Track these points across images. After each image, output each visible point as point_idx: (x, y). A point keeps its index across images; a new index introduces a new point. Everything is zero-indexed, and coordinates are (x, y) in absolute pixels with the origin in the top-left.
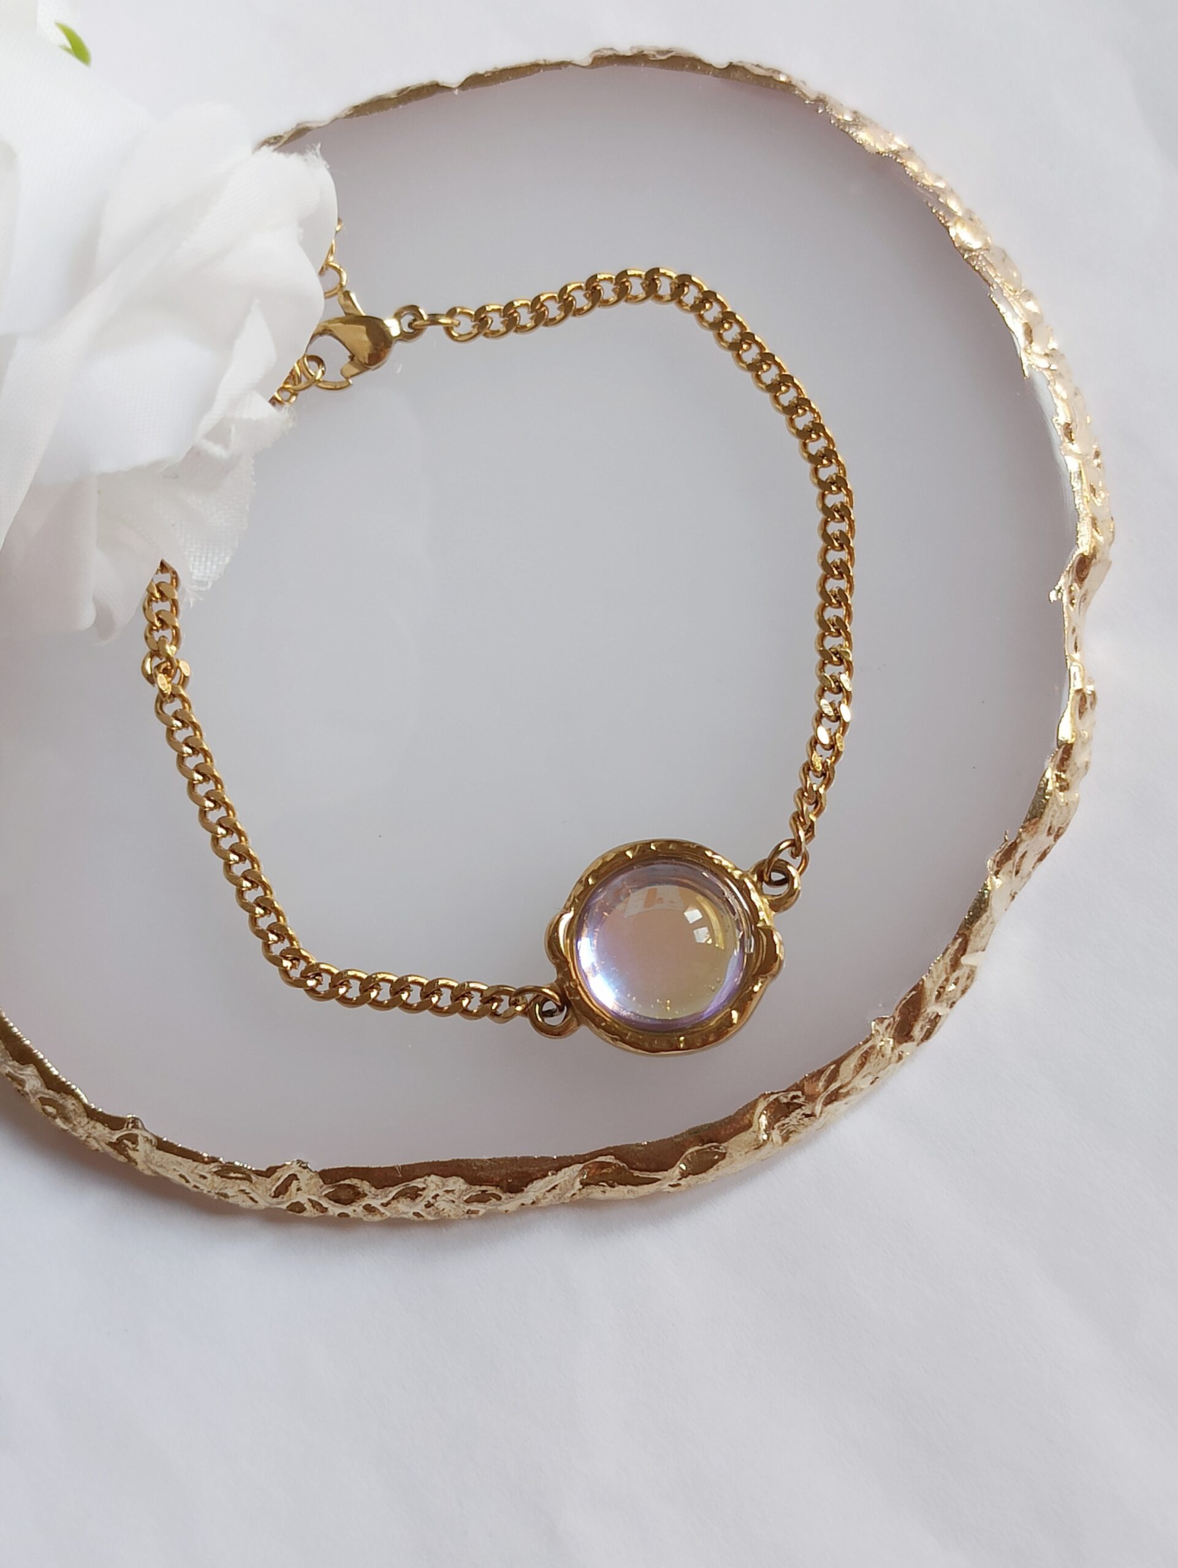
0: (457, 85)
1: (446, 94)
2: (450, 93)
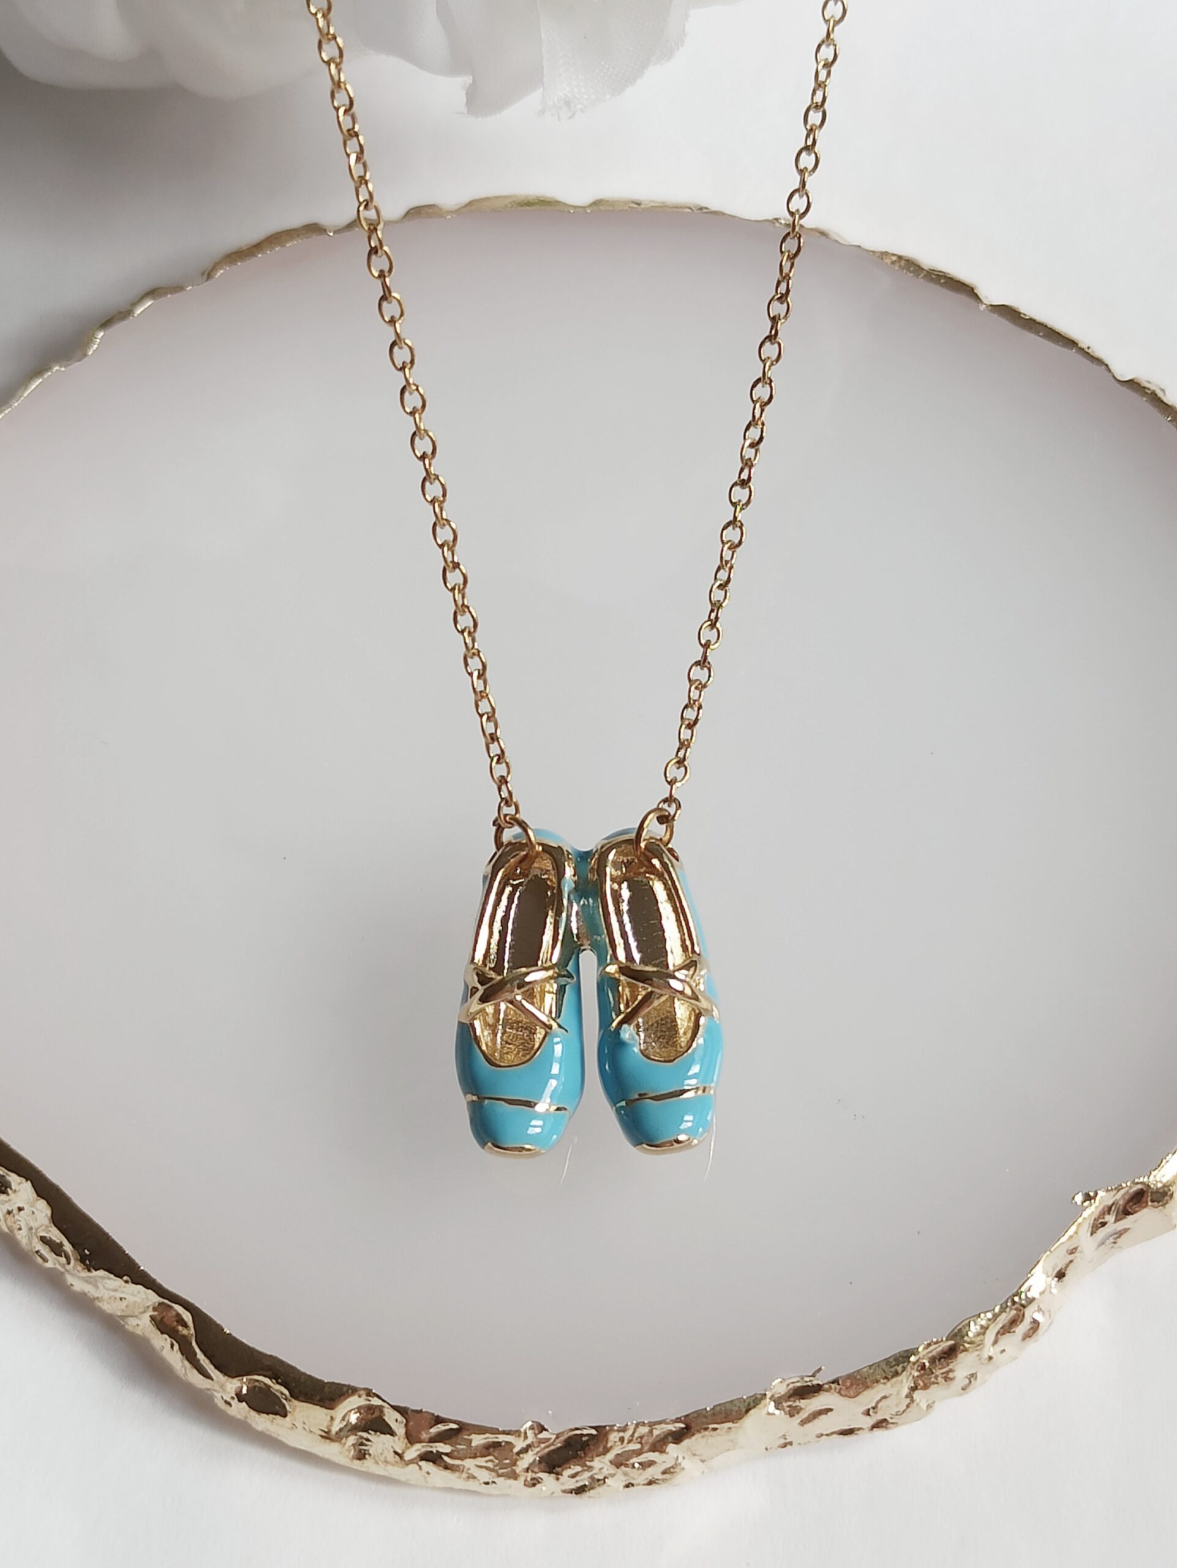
0: (988, 303)
1: (971, 302)
2: (976, 304)
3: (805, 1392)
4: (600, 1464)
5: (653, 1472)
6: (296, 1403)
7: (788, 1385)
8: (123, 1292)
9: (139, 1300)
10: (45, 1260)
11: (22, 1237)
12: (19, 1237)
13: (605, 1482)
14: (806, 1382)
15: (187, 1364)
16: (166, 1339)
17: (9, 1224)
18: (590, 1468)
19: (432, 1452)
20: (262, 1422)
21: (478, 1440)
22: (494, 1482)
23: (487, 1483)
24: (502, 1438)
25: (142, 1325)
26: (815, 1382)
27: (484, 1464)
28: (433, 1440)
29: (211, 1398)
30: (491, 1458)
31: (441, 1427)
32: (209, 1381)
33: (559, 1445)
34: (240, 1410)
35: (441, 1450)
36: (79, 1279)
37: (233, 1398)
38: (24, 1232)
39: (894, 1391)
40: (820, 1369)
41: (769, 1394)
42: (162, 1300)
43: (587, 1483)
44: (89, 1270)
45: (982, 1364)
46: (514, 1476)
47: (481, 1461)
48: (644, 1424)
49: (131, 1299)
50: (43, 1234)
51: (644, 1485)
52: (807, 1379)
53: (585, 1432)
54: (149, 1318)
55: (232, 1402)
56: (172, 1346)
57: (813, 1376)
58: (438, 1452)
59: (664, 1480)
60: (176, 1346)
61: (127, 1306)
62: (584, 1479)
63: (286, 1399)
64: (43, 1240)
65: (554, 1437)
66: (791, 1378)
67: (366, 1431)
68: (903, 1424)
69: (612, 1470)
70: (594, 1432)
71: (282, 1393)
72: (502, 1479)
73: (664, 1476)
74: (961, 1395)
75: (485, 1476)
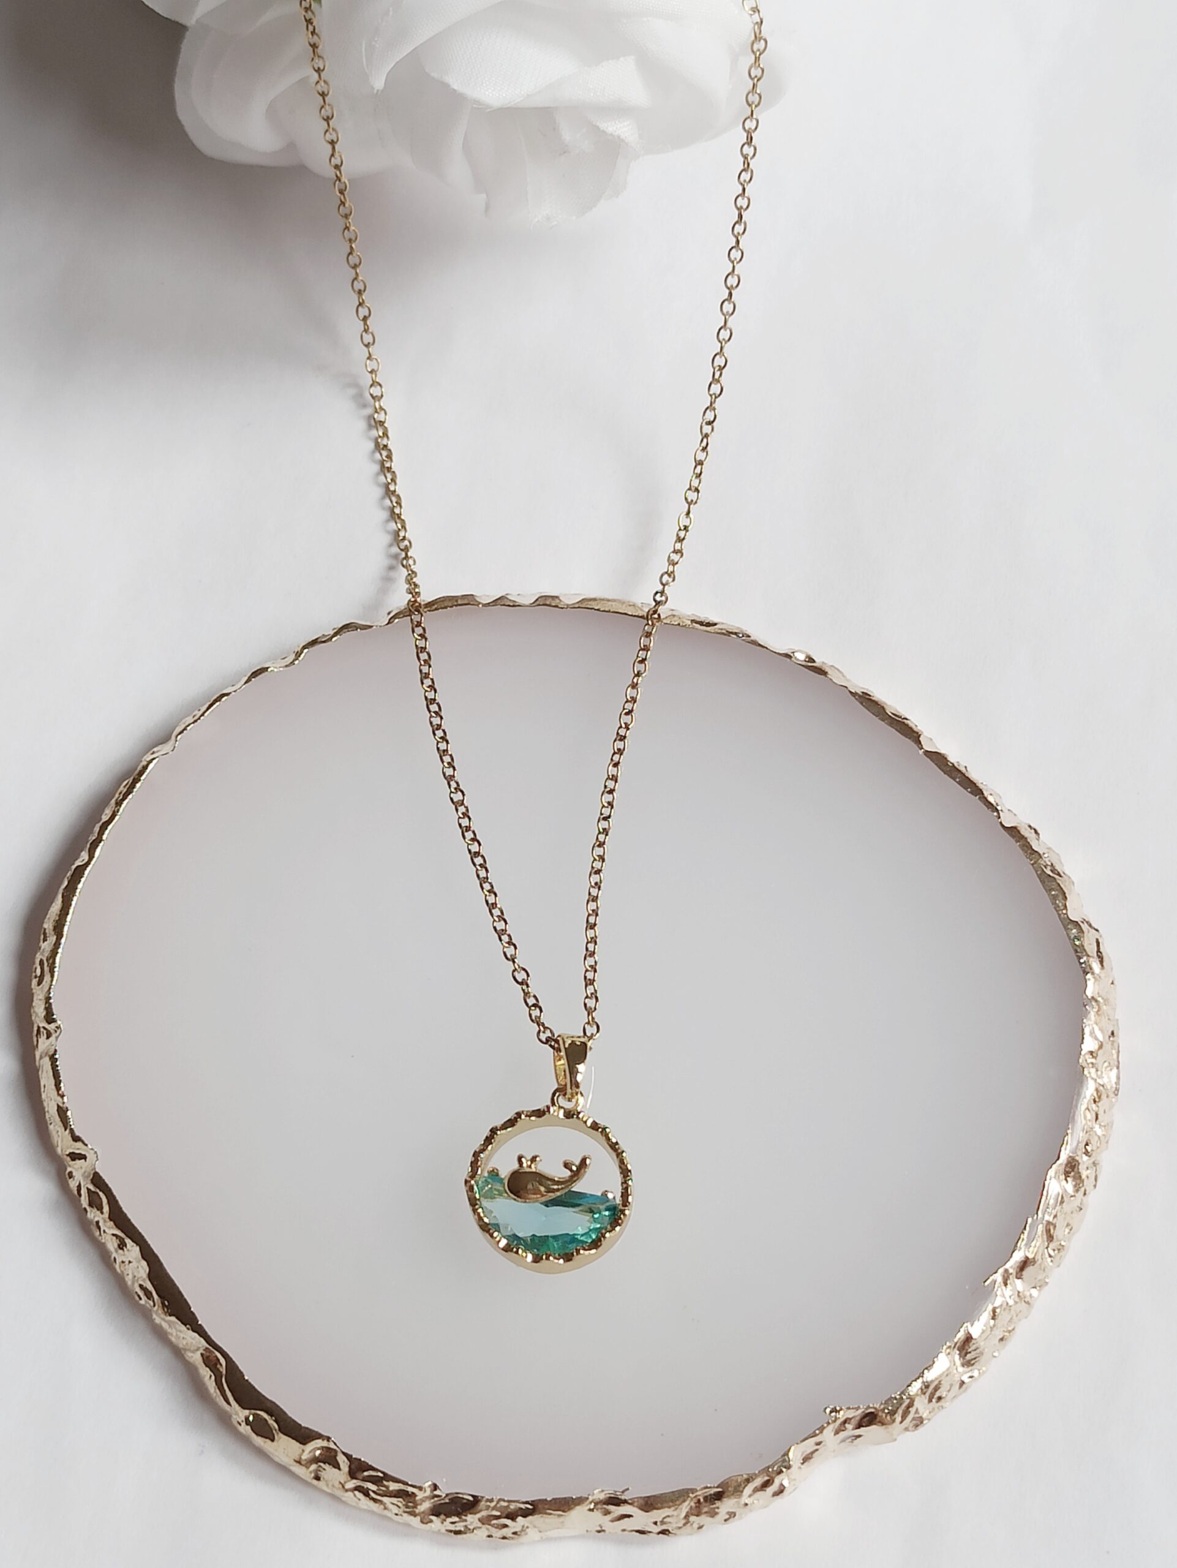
3: (615, 1501)
4: (472, 1519)
5: (505, 1532)
6: (281, 1435)
7: (606, 1494)
8: (185, 1334)
9: (194, 1342)
10: (140, 1299)
11: (129, 1280)
12: (126, 1279)
13: (473, 1531)
14: (617, 1495)
15: (218, 1391)
16: (207, 1371)
17: (122, 1269)
18: (466, 1521)
19: (363, 1487)
20: (259, 1441)
21: (393, 1486)
22: (401, 1515)
23: (396, 1514)
24: (410, 1489)
25: (196, 1358)
26: (623, 1497)
27: (395, 1502)
28: (365, 1479)
29: (230, 1417)
30: (400, 1499)
31: (372, 1473)
32: (229, 1406)
33: (447, 1501)
34: (246, 1429)
35: (369, 1487)
36: (161, 1318)
37: (243, 1421)
38: (130, 1276)
39: (675, 1513)
40: (628, 1489)
41: (591, 1498)
42: (208, 1346)
43: (462, 1529)
44: (166, 1315)
45: (739, 1507)
46: (414, 1514)
47: (395, 1500)
48: (504, 1501)
49: (190, 1340)
50: (141, 1283)
51: (500, 1538)
52: (618, 1493)
53: (465, 1497)
54: (200, 1355)
55: (242, 1423)
56: (211, 1376)
57: (623, 1492)
58: (367, 1488)
59: (513, 1538)
60: (213, 1377)
61: (187, 1344)
62: (460, 1526)
63: (276, 1430)
64: (141, 1286)
65: (444, 1495)
66: (607, 1490)
67: (324, 1463)
68: (681, 1535)
69: (480, 1525)
70: (471, 1498)
71: (274, 1427)
72: (406, 1515)
73: (513, 1536)
74: (723, 1524)
75: (395, 1510)
